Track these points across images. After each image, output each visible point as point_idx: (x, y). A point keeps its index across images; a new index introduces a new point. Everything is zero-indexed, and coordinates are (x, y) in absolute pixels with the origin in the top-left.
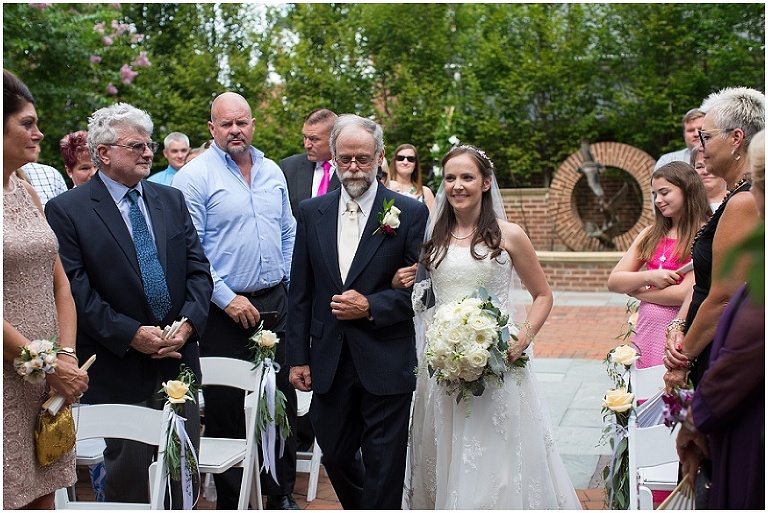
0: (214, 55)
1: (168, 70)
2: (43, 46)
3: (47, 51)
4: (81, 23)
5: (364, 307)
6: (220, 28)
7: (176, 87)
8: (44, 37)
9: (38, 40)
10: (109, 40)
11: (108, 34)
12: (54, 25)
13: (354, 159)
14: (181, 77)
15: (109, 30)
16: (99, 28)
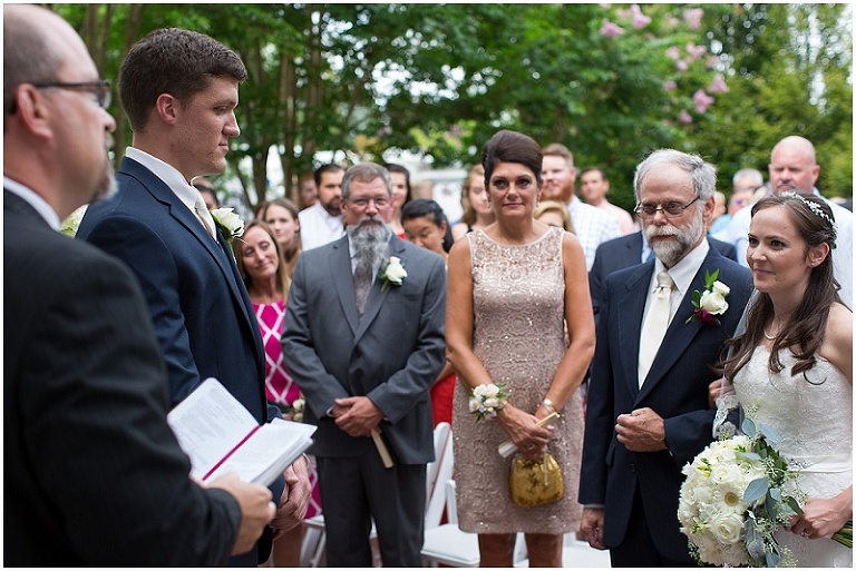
0: (807, 72)
1: (753, 91)
2: (611, 75)
3: (618, 81)
4: (655, 49)
5: (658, 436)
6: (816, 41)
7: (761, 111)
8: (615, 66)
9: (608, 69)
10: (682, 65)
11: (682, 58)
12: (626, 52)
13: (659, 208)
14: (768, 99)
15: (684, 54)
16: (673, 54)
